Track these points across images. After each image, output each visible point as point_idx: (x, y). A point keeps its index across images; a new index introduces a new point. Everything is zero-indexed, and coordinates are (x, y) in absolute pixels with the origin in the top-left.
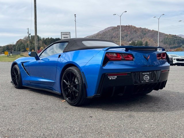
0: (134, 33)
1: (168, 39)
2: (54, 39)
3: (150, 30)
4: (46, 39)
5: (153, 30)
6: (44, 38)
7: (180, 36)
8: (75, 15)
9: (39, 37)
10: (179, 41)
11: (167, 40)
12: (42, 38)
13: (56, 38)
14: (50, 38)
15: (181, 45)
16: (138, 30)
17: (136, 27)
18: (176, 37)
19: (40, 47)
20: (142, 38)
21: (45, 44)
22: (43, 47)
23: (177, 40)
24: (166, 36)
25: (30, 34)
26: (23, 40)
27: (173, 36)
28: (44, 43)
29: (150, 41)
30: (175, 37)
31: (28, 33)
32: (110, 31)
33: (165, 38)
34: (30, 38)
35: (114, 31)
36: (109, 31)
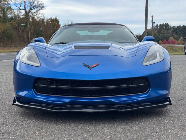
4: (177, 27)
6: (174, 27)
9: (169, 26)
12: (172, 26)
14: (182, 26)
19: (169, 38)
21: (176, 34)
22: (172, 37)
25: (154, 23)
26: (150, 30)
28: (175, 32)
31: (152, 21)
34: (158, 27)
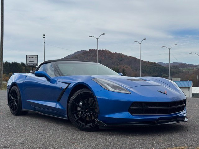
0: (109, 59)
1: (147, 67)
2: (10, 63)
3: (127, 56)
5: (130, 56)
7: (160, 64)
8: (44, 35)
10: (159, 69)
11: (145, 68)
13: (13, 63)
15: (162, 74)
16: (113, 55)
17: (111, 52)
18: (156, 65)
20: (118, 65)
23: (157, 68)
24: (145, 64)
27: (152, 63)
29: (127, 68)
30: (154, 65)
32: (81, 55)
33: (144, 66)
35: (85, 55)
36: (79, 55)
